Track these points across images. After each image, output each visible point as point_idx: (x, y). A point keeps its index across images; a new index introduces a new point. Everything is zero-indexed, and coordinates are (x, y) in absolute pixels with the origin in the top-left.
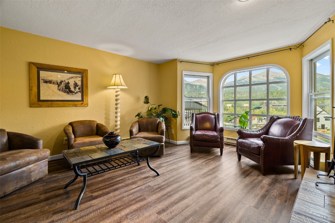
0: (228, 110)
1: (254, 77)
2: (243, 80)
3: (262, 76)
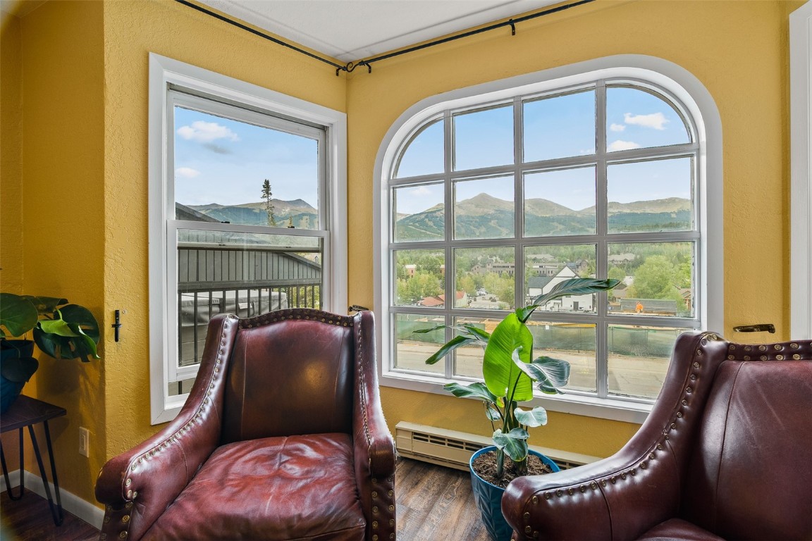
0: (408, 277)
1: (459, 207)
2: (439, 213)
3: (473, 206)
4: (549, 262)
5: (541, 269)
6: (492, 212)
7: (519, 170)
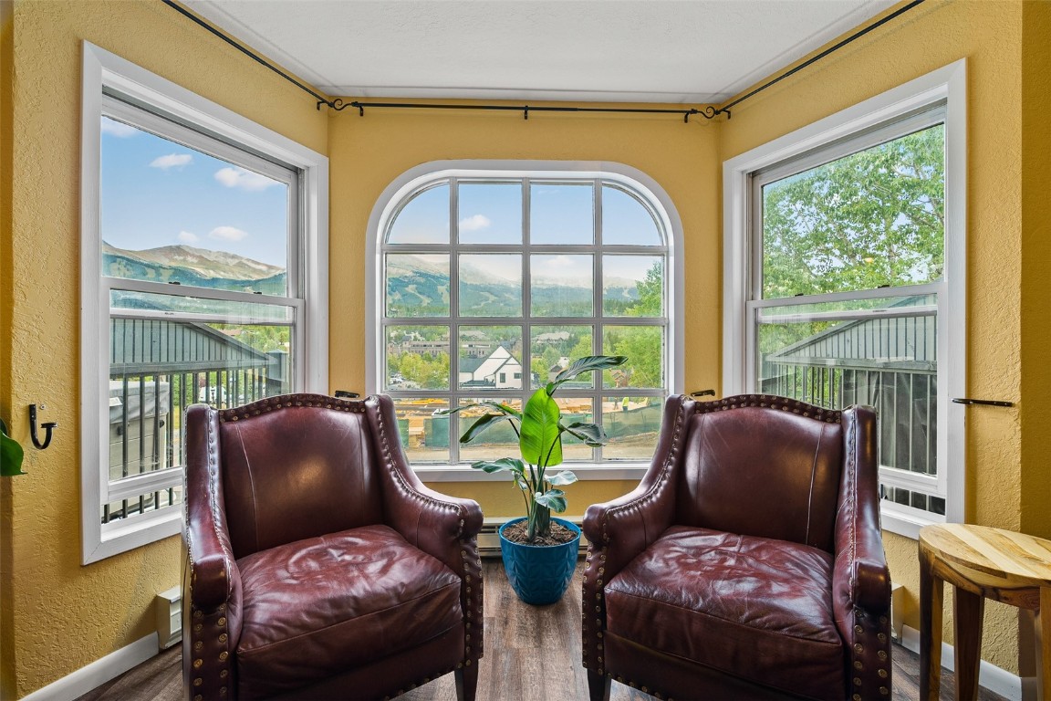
4: (480, 340)
5: (471, 349)
6: (409, 274)
7: (526, 250)
